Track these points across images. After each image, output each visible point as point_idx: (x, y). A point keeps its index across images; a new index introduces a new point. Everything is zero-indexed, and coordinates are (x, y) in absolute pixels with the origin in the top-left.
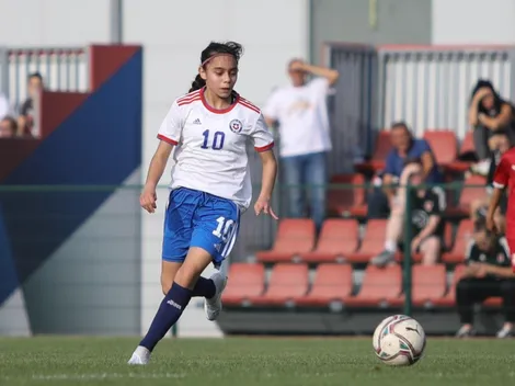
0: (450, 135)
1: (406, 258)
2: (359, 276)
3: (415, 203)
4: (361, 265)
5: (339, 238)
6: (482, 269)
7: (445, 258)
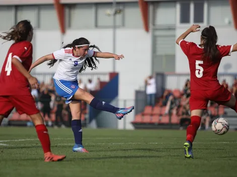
0: (179, 91)
1: (170, 114)
2: (161, 118)
3: (172, 103)
4: (161, 115)
5: (157, 110)
6: (185, 116)
7: (178, 114)
